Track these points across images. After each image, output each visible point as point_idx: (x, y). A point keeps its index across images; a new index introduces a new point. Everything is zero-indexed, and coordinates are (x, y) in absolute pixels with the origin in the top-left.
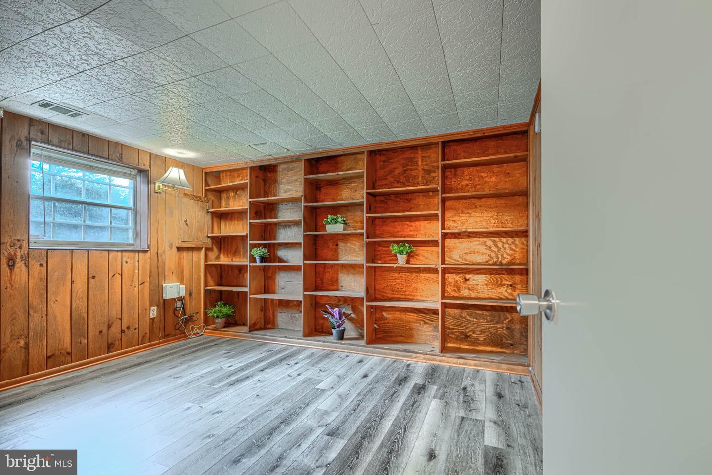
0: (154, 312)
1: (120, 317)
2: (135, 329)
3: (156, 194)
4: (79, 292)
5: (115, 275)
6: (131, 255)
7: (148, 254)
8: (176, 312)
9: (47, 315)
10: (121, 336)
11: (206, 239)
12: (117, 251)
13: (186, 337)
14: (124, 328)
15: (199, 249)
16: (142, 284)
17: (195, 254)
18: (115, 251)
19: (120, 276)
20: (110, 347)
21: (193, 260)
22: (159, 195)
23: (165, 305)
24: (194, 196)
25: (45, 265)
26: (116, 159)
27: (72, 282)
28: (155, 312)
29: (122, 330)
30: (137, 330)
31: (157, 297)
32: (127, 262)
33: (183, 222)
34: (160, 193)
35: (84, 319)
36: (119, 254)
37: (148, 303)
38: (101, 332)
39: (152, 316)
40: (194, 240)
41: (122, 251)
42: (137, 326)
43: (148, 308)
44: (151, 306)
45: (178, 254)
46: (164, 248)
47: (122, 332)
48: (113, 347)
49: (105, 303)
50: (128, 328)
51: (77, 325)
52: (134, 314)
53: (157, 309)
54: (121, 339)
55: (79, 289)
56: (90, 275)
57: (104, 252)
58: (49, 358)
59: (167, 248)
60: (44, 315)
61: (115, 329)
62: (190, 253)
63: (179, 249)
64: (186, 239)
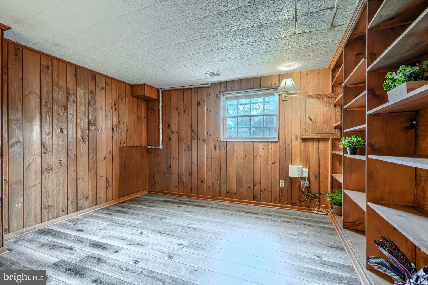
0: (282, 184)
1: (260, 182)
2: (269, 192)
3: (284, 102)
4: (239, 163)
5: (257, 156)
6: (267, 144)
7: (278, 144)
8: (301, 188)
9: (227, 172)
10: (261, 193)
11: (334, 130)
12: (258, 142)
13: (310, 211)
14: (263, 189)
15: (325, 140)
16: (274, 163)
17: (322, 144)
18: (257, 142)
19: (260, 157)
20: (255, 198)
21: (319, 148)
22: (286, 102)
23: (291, 181)
24: (317, 95)
25: (226, 149)
26: (257, 87)
27: (236, 158)
28: (284, 184)
29: (261, 190)
30: (271, 193)
31: (285, 174)
32: (264, 149)
33: (307, 118)
34: (287, 100)
35: (241, 178)
36: (260, 144)
37: (278, 177)
38: (249, 187)
39: (281, 187)
40: (319, 132)
41: (261, 142)
42: (271, 190)
43: (278, 180)
44: (280, 179)
45: (303, 144)
46: (290, 139)
47: (261, 191)
48: (256, 198)
49: (251, 171)
50: (265, 189)
51: (239, 181)
52: (268, 181)
53: (285, 182)
54: (261, 195)
55: (239, 162)
56: (244, 155)
57: (251, 142)
58: (228, 193)
59: (293, 139)
60: (226, 172)
61: (257, 188)
62: (316, 143)
63: (304, 140)
64: (310, 131)
